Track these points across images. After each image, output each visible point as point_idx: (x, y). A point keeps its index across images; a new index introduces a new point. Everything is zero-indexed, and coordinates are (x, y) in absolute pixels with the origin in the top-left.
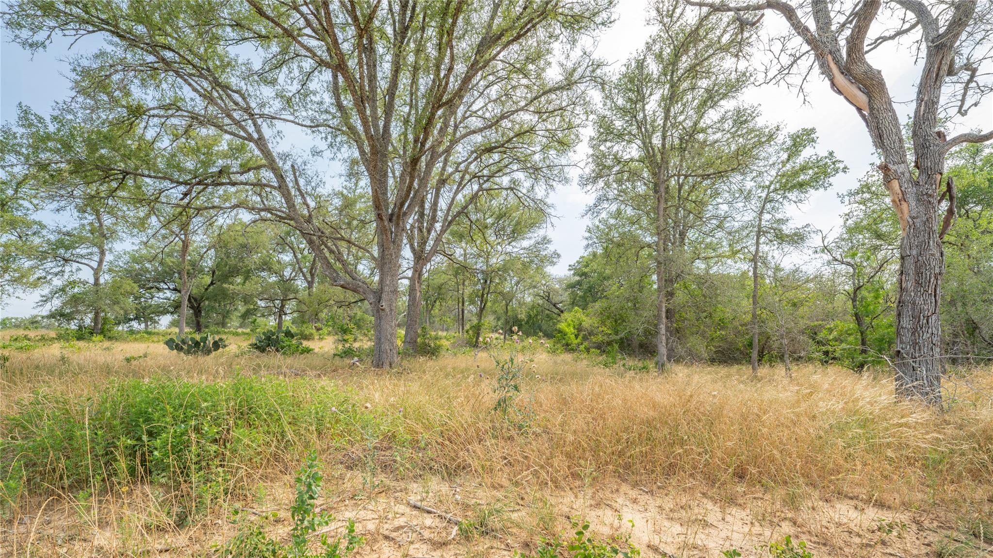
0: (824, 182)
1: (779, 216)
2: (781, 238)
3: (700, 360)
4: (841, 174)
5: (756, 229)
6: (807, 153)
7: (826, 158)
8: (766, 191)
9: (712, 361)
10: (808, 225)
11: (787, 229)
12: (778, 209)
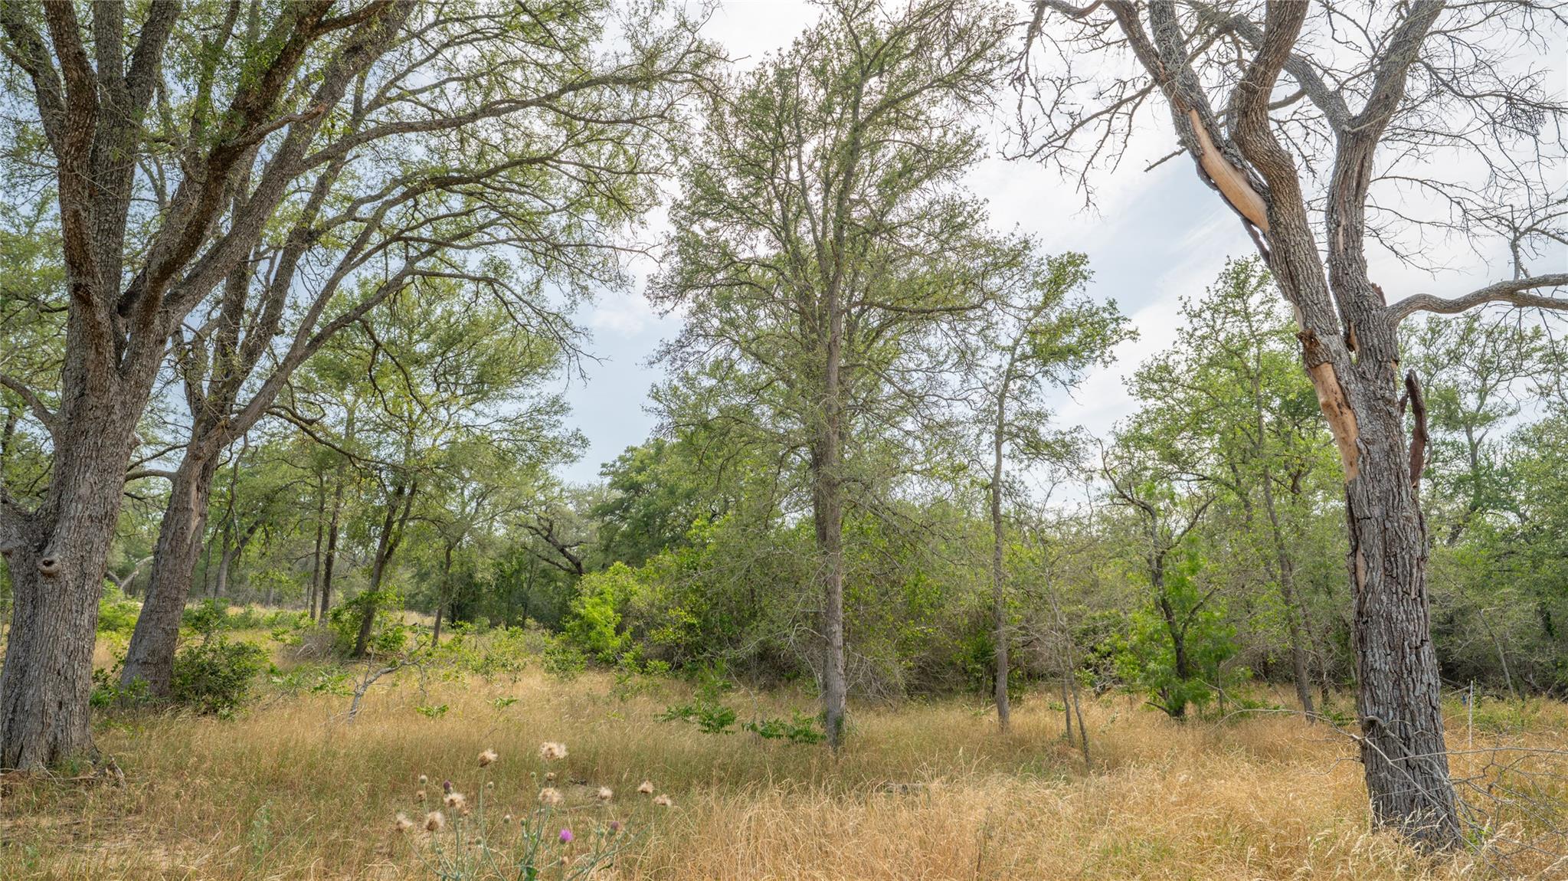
0: (1103, 353)
1: (1033, 407)
2: (1035, 447)
4: (1127, 342)
5: (993, 428)
6: (1071, 298)
7: (1104, 310)
8: (1008, 357)
10: (1078, 429)
11: (1046, 432)
12: (1030, 392)
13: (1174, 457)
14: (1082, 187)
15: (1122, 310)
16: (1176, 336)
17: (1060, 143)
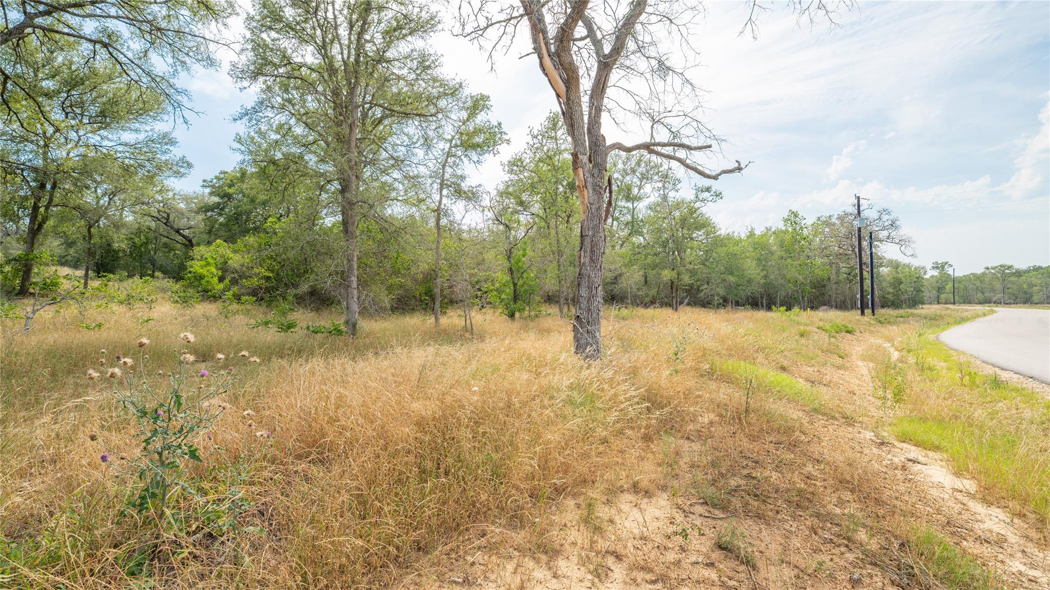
0: (494, 149)
1: (459, 172)
2: (459, 193)
3: (383, 309)
4: (505, 145)
5: (438, 181)
6: (481, 118)
7: (496, 127)
8: (448, 145)
9: (393, 309)
10: (480, 185)
11: (465, 185)
12: (458, 165)
13: (521, 203)
14: (490, 60)
15: (504, 128)
16: (525, 146)
17: (480, 32)
